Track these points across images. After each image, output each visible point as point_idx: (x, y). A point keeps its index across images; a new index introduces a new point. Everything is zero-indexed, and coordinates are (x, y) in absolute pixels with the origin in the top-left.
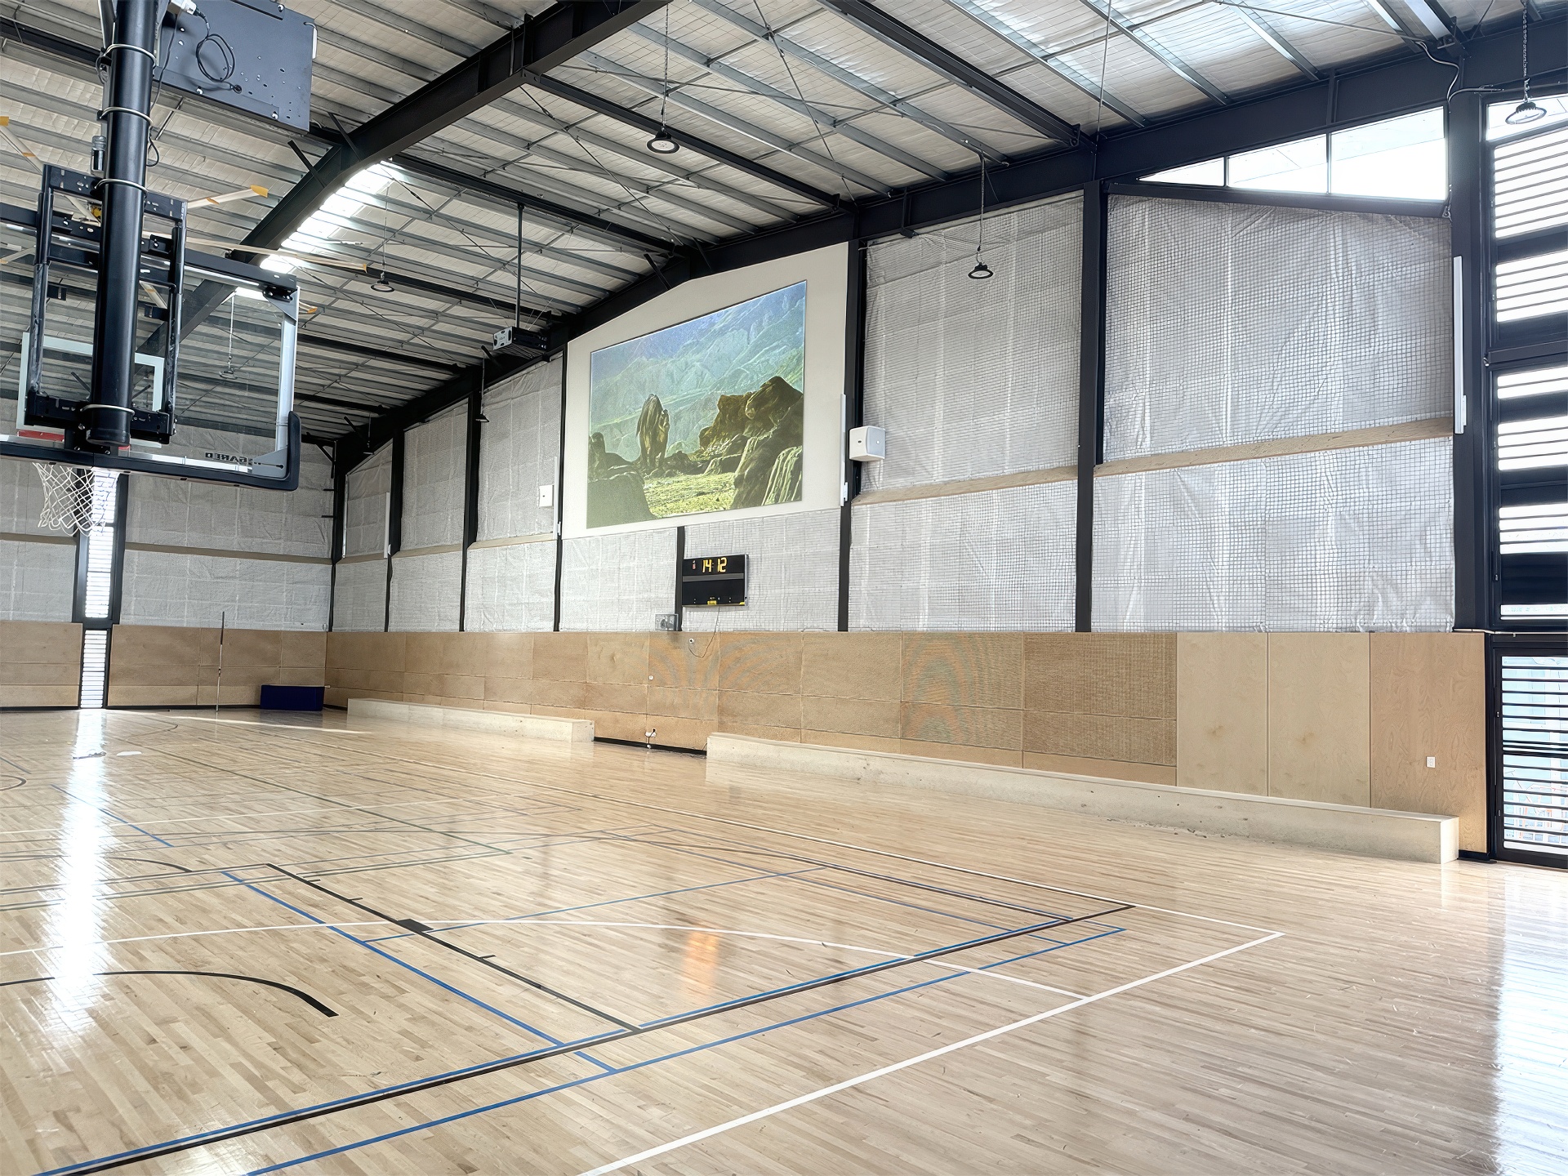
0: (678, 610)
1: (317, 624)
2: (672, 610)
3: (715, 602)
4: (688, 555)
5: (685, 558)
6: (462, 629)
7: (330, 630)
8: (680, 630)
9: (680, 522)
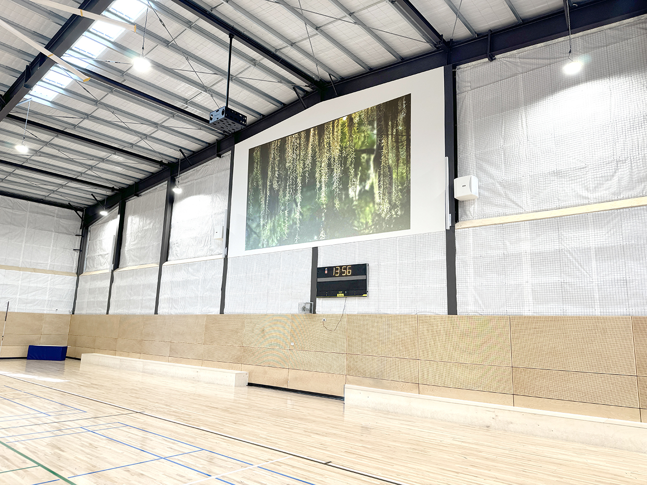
0: (313, 300)
1: (66, 310)
2: (309, 300)
3: (343, 294)
4: (320, 265)
5: (318, 267)
6: (156, 313)
7: (73, 313)
8: (315, 313)
9: (315, 245)
